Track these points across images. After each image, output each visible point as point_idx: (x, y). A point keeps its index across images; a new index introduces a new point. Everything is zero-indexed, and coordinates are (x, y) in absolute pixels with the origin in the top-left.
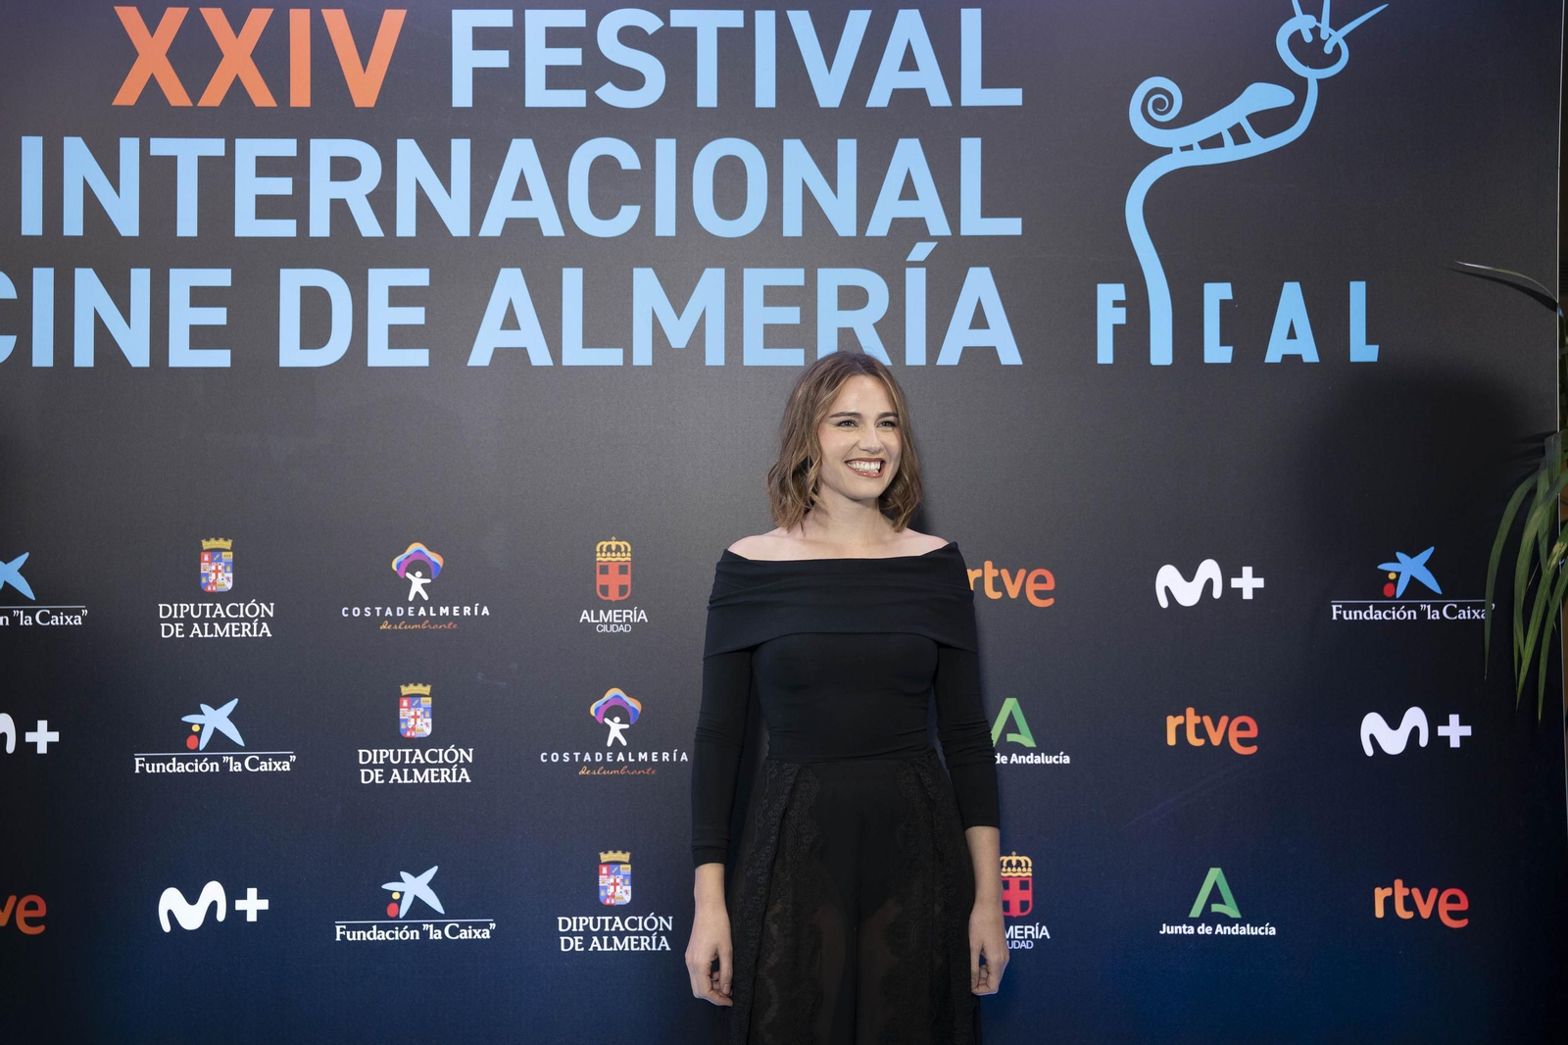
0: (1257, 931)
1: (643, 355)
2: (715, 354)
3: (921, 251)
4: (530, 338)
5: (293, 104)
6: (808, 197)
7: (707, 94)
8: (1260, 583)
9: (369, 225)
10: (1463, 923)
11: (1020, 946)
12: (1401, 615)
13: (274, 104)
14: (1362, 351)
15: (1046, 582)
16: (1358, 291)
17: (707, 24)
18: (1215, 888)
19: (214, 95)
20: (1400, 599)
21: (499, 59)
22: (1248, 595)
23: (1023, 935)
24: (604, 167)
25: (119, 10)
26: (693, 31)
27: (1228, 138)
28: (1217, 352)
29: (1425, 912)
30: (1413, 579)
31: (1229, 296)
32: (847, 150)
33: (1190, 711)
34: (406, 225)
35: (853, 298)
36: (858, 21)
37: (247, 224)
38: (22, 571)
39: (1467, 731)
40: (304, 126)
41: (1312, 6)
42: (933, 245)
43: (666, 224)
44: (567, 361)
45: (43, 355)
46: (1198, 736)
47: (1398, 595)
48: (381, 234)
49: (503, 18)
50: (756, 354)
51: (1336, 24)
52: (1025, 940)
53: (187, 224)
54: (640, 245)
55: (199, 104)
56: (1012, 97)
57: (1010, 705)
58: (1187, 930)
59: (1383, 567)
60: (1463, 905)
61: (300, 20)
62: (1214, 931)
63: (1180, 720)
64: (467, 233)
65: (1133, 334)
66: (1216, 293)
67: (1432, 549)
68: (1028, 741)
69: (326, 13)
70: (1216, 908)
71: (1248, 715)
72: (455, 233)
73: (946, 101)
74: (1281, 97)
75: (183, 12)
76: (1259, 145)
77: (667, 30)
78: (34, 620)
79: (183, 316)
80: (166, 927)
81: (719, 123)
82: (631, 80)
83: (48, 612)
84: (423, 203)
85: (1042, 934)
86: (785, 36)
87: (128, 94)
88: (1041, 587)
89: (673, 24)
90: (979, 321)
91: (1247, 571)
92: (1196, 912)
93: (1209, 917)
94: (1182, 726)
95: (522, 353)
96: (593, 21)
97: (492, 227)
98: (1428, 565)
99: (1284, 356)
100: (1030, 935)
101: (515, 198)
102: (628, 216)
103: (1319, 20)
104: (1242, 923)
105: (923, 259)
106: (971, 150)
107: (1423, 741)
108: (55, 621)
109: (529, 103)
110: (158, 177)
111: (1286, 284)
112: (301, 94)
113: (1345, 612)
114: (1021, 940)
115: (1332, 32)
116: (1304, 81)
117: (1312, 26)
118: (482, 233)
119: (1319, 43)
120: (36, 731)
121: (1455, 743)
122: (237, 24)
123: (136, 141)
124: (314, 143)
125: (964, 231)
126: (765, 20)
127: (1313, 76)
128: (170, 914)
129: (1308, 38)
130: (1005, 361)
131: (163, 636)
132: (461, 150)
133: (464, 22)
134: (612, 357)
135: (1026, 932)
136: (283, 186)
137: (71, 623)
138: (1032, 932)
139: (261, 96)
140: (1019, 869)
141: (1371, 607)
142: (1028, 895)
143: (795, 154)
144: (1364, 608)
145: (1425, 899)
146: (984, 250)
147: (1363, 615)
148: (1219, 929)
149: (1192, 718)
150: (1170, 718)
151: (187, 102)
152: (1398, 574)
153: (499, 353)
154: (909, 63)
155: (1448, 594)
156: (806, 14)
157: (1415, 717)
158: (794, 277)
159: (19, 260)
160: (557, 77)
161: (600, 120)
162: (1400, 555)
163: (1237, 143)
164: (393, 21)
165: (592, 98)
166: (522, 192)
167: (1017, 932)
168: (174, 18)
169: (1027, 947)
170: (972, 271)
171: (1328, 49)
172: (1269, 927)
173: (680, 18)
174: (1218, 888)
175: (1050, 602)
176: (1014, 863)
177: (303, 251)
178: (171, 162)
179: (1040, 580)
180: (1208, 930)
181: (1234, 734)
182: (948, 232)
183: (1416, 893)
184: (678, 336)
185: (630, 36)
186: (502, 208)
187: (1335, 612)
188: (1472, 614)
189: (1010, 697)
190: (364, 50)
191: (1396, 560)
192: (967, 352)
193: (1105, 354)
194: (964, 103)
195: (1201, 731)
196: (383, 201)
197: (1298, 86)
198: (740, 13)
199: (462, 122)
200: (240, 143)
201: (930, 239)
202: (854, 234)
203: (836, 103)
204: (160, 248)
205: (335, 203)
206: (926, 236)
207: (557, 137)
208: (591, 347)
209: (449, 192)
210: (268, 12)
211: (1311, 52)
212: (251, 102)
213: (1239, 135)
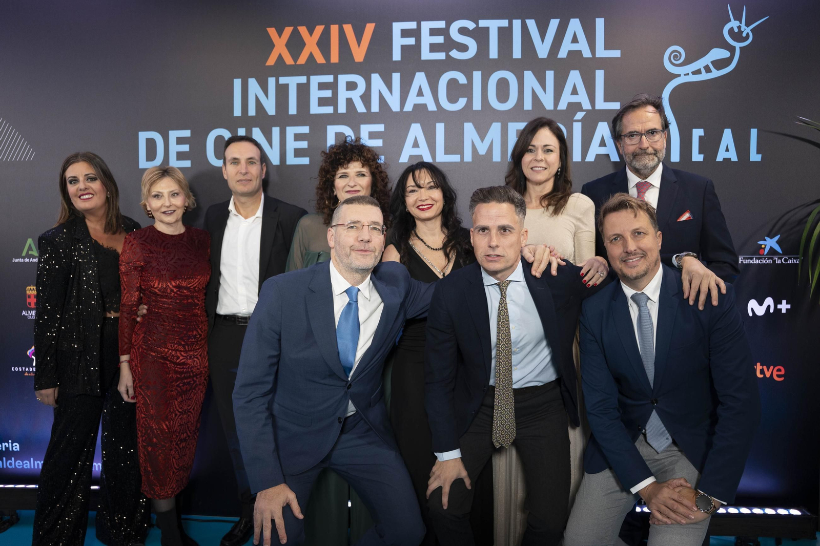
1: (468, 157)
2: (497, 157)
3: (580, 115)
4: (424, 151)
5: (332, 61)
6: (534, 94)
7: (494, 53)
9: (361, 108)
10: (782, 379)
12: (766, 261)
13: (324, 62)
14: (755, 157)
16: (754, 133)
17: (493, 25)
19: (302, 60)
20: (766, 255)
21: (411, 41)
24: (452, 83)
25: (268, 29)
26: (488, 28)
27: (703, 71)
28: (697, 157)
29: (768, 375)
30: (771, 247)
31: (703, 134)
32: (550, 75)
34: (375, 108)
36: (554, 24)
37: (315, 109)
39: (789, 306)
40: (335, 70)
41: (738, 18)
42: (585, 113)
43: (477, 105)
44: (437, 160)
47: (765, 254)
48: (365, 111)
49: (412, 25)
51: (747, 25)
53: (293, 110)
54: (467, 113)
55: (297, 63)
56: (616, 54)
59: (760, 243)
60: (783, 372)
61: (334, 29)
64: (398, 110)
66: (698, 133)
67: (779, 236)
69: (344, 26)
72: (394, 110)
73: (591, 56)
74: (725, 54)
75: (292, 28)
76: (715, 74)
77: (477, 28)
79: (291, 145)
81: (498, 65)
82: (463, 48)
84: (382, 98)
86: (525, 30)
87: (271, 61)
89: (480, 26)
90: (603, 144)
96: (448, 25)
97: (408, 107)
98: (777, 242)
99: (724, 159)
101: (418, 95)
102: (462, 102)
103: (741, 23)
105: (580, 119)
106: (600, 75)
107: (772, 310)
109: (423, 58)
110: (282, 91)
111: (726, 130)
112: (335, 58)
113: (744, 260)
115: (746, 28)
116: (734, 48)
117: (738, 25)
118: (404, 110)
119: (740, 32)
121: (784, 311)
122: (311, 32)
123: (274, 78)
124: (340, 76)
125: (597, 108)
126: (517, 24)
127: (738, 46)
129: (736, 30)
130: (612, 160)
132: (396, 77)
133: (397, 27)
134: (456, 158)
136: (328, 94)
139: (320, 59)
141: (754, 258)
143: (529, 76)
144: (752, 259)
145: (768, 370)
146: (605, 115)
147: (751, 262)
151: (294, 63)
152: (765, 245)
153: (411, 157)
154: (575, 40)
155: (785, 253)
156: (533, 21)
157: (769, 301)
159: (233, 125)
160: (434, 48)
161: (451, 64)
162: (766, 238)
163: (707, 72)
164: (370, 28)
165: (448, 56)
166: (420, 93)
168: (288, 31)
170: (600, 123)
171: (744, 35)
173: (483, 23)
177: (335, 119)
178: (288, 85)
182: (590, 108)
183: (765, 368)
184: (482, 149)
185: (463, 31)
186: (413, 100)
187: (740, 260)
188: (794, 261)
191: (765, 240)
192: (598, 156)
194: (598, 55)
196: (366, 98)
197: (732, 49)
198: (507, 21)
199: (397, 66)
200: (312, 78)
201: (583, 111)
202: (553, 109)
203: (545, 56)
204: (283, 119)
205: (347, 99)
206: (581, 110)
207: (434, 71)
208: (447, 154)
209: (392, 94)
210: (322, 27)
211: (737, 36)
212: (316, 61)
213: (708, 69)
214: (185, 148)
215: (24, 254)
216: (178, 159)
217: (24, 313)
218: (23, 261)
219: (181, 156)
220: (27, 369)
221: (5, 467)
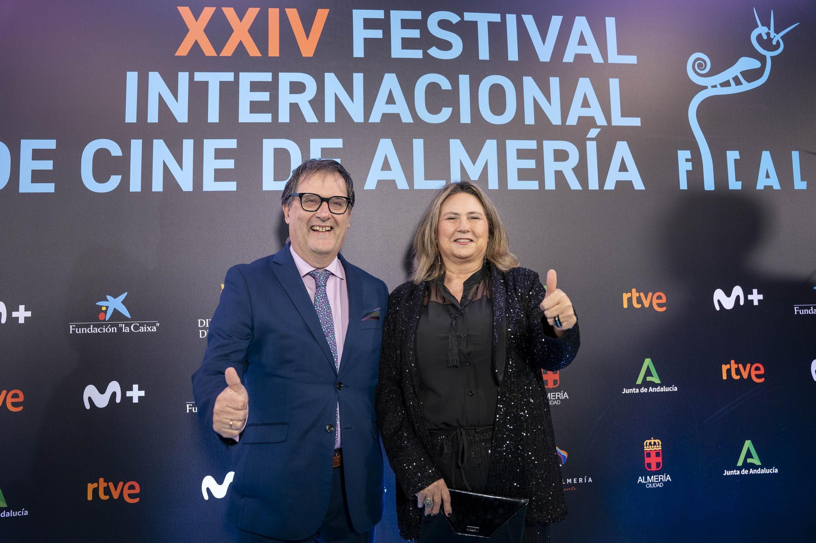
0: (769, 471)
2: (493, 183)
3: (593, 133)
4: (397, 174)
5: (270, 55)
6: (536, 105)
7: (484, 53)
8: (761, 297)
9: (310, 116)
11: (657, 486)
13: (259, 55)
14: (800, 184)
15: (662, 299)
16: (795, 155)
17: (483, 20)
18: (749, 450)
19: (228, 50)
21: (378, 34)
22: (756, 303)
23: (658, 480)
24: (432, 88)
25: (180, 9)
26: (475, 23)
27: (732, 82)
28: (734, 184)
31: (738, 157)
32: (555, 82)
33: (733, 362)
34: (330, 116)
35: (561, 156)
37: (245, 116)
38: (123, 302)
40: (276, 66)
41: (766, 23)
42: (599, 130)
43: (465, 117)
44: (416, 188)
45: (135, 185)
46: (737, 374)
48: (316, 121)
49: (379, 14)
50: (514, 183)
51: (777, 32)
52: (659, 483)
53: (213, 116)
54: (453, 127)
55: (221, 55)
56: (632, 60)
57: (648, 362)
58: (736, 472)
59: (815, 288)
61: (274, 14)
62: (749, 472)
63: (728, 366)
64: (362, 121)
65: (696, 174)
66: (732, 156)
68: (657, 381)
69: (287, 10)
70: (749, 461)
71: (760, 363)
72: (356, 121)
73: (601, 61)
74: (756, 64)
75: (214, 8)
76: (746, 86)
77: (462, 22)
78: (130, 329)
79: (211, 164)
80: (206, 497)
81: (490, 68)
82: (446, 45)
83: (138, 324)
84: (338, 103)
85: (667, 479)
86: (521, 27)
87: (183, 50)
88: (660, 301)
89: (466, 19)
90: (623, 168)
91: (755, 291)
92: (740, 463)
93: (746, 466)
94: (729, 370)
95: (393, 182)
96: (425, 16)
97: (375, 118)
99: (765, 186)
100: (661, 480)
101: (387, 103)
102: (446, 113)
103: (769, 29)
104: (762, 467)
105: (594, 136)
106: (614, 84)
108: (142, 329)
109: (393, 56)
110: (198, 92)
111: (764, 153)
112: (274, 50)
113: (800, 310)
114: (657, 483)
115: (776, 35)
116: (765, 57)
117: (766, 32)
118: (370, 121)
119: (770, 40)
120: (132, 390)
122: (241, 16)
123: (187, 74)
124: (281, 75)
126: (511, 19)
127: (769, 55)
128: (208, 490)
129: (765, 37)
130: (636, 187)
131: (201, 337)
132: (358, 79)
133: (359, 16)
135: (660, 479)
136: (264, 96)
137: (150, 331)
138: (662, 478)
139: (253, 51)
140: (655, 446)
141: (812, 308)
142: (660, 460)
143: (529, 82)
144: (809, 308)
146: (623, 133)
147: (808, 312)
148: (752, 471)
149: (734, 366)
150: (723, 366)
151: (216, 55)
153: (380, 182)
154: (582, 41)
156: (531, 16)
158: (532, 145)
159: (123, 136)
160: (407, 43)
161: (431, 65)
163: (736, 85)
164: (322, 15)
165: (426, 54)
166: (391, 100)
167: (655, 479)
168: (208, 12)
169: (660, 486)
170: (619, 143)
171: (774, 43)
172: (775, 469)
173: (469, 16)
174: (750, 451)
175: (664, 309)
176: (653, 443)
177: (275, 130)
178: (206, 83)
179: (659, 298)
180: (746, 472)
181: (753, 372)
182: (606, 124)
185: (444, 24)
186: (380, 108)
187: (796, 311)
189: (647, 358)
190: (307, 28)
192: (617, 182)
193: (683, 185)
194: (610, 61)
195: (738, 372)
196: (318, 103)
197: (762, 59)
198: (499, 15)
199: (358, 65)
200: (241, 74)
201: (596, 126)
202: (560, 124)
203: (548, 60)
204: (199, 129)
205: (291, 104)
207: (408, 72)
208: (428, 180)
209: (352, 100)
210: (258, 10)
211: (767, 44)
212: (248, 54)
213: (737, 82)
214: (47, 165)
216: (35, 180)
219: (38, 177)
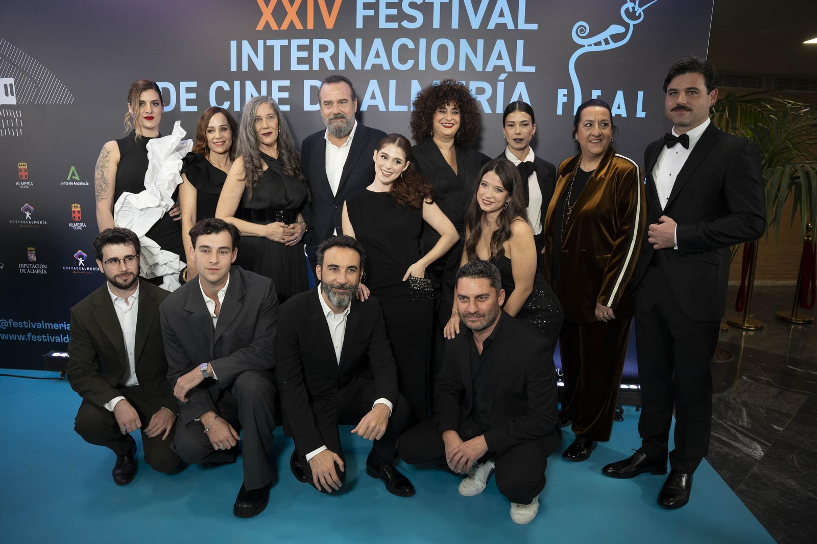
3: (503, 76)
4: (379, 102)
5: (308, 28)
6: (467, 58)
7: (436, 24)
9: (330, 66)
13: (302, 28)
14: (640, 114)
16: (641, 94)
19: (285, 26)
21: (371, 13)
24: (403, 47)
26: (432, 3)
27: (603, 43)
31: (600, 94)
32: (480, 43)
34: (342, 66)
35: (480, 91)
36: (485, 1)
37: (295, 66)
40: (311, 35)
42: (507, 74)
43: (422, 66)
44: (390, 110)
45: (237, 107)
48: (334, 69)
51: (640, 6)
53: (277, 67)
54: (414, 73)
55: (281, 29)
56: (534, 27)
61: (311, 1)
64: (360, 69)
65: (569, 105)
66: (596, 92)
72: (356, 69)
73: (513, 27)
74: (621, 29)
75: (276, 0)
76: (613, 45)
77: (424, 3)
79: (276, 95)
81: (439, 34)
82: (412, 19)
84: (347, 59)
86: (462, 6)
87: (260, 27)
89: (426, 1)
95: (377, 107)
97: (368, 67)
99: (617, 115)
101: (375, 57)
102: (410, 63)
103: (635, 4)
105: (503, 79)
106: (520, 44)
109: (380, 27)
110: (269, 51)
111: (618, 92)
112: (310, 25)
115: (639, 8)
116: (629, 25)
117: (633, 6)
118: (365, 69)
119: (634, 12)
122: (292, 3)
123: (263, 41)
124: (314, 40)
125: (517, 70)
127: (632, 23)
129: (631, 10)
132: (359, 42)
134: (404, 109)
136: (305, 54)
139: (299, 26)
143: (464, 43)
146: (523, 77)
151: (277, 28)
153: (369, 107)
154: (502, 15)
159: (230, 78)
160: (389, 19)
161: (403, 32)
163: (606, 44)
164: (339, 1)
165: (400, 25)
166: (377, 56)
168: (274, 2)
170: (519, 84)
171: (637, 14)
177: (310, 75)
178: (273, 47)
182: (512, 70)
185: (412, 5)
186: (371, 61)
190: (330, 10)
193: (560, 112)
194: (519, 28)
196: (335, 58)
197: (627, 26)
199: (359, 33)
200: (292, 41)
201: (506, 72)
202: (482, 70)
203: (477, 27)
204: (269, 74)
205: (320, 59)
206: (504, 72)
207: (389, 37)
208: (398, 105)
209: (355, 55)
211: (631, 15)
212: (296, 28)
213: (606, 42)
214: (193, 96)
215: (69, 179)
216: (187, 105)
217: (70, 225)
218: (68, 184)
219: (189, 102)
220: (75, 268)
221: (62, 341)
